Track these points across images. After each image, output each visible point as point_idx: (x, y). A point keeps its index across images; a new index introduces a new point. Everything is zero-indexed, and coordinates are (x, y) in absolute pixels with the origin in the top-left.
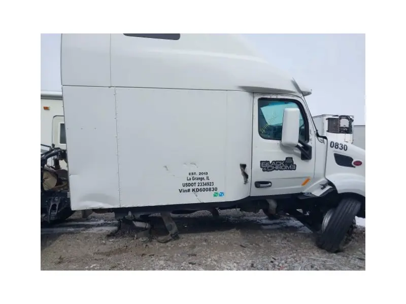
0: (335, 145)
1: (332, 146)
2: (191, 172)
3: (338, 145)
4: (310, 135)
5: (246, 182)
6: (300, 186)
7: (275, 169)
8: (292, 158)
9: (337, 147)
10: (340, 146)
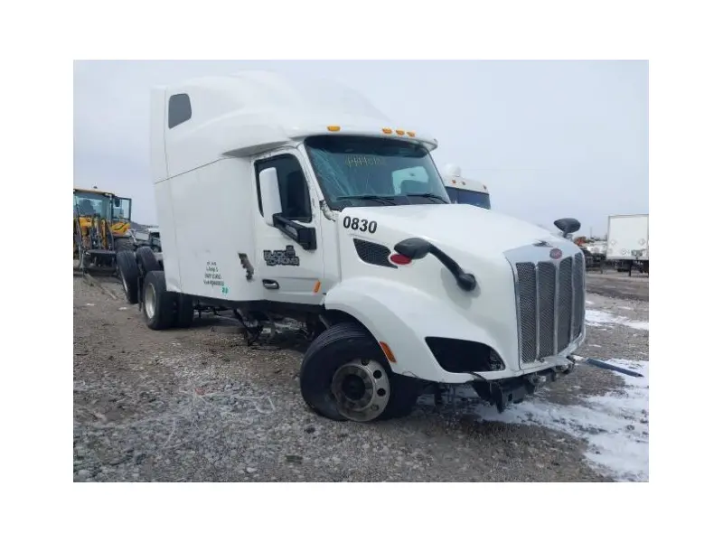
0: (351, 224)
1: (347, 224)
2: (211, 261)
3: (357, 224)
4: (312, 207)
5: (249, 277)
6: (312, 293)
7: (277, 263)
8: (292, 247)
9: (355, 226)
10: (361, 225)
